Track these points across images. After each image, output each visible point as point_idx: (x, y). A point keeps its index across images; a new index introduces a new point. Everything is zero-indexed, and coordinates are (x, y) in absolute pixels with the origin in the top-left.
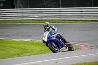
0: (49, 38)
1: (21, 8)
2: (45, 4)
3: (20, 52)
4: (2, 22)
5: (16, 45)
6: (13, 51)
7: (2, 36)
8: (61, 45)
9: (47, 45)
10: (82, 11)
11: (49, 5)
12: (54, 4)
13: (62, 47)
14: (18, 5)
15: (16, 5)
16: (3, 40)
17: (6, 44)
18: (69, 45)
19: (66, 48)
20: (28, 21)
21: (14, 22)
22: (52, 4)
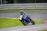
0: (22, 18)
1: (17, 3)
2: (28, 2)
3: (16, 24)
4: (8, 10)
5: (14, 21)
6: (12, 24)
7: (8, 17)
8: (28, 22)
9: (21, 22)
10: (46, 5)
11: (30, 2)
12: (32, 2)
13: (29, 23)
14: (15, 2)
15: (14, 2)
16: (8, 19)
17: (9, 21)
18: (33, 22)
19: (31, 23)
20: (20, 10)
21: (13, 10)
22: (31, 1)
